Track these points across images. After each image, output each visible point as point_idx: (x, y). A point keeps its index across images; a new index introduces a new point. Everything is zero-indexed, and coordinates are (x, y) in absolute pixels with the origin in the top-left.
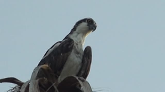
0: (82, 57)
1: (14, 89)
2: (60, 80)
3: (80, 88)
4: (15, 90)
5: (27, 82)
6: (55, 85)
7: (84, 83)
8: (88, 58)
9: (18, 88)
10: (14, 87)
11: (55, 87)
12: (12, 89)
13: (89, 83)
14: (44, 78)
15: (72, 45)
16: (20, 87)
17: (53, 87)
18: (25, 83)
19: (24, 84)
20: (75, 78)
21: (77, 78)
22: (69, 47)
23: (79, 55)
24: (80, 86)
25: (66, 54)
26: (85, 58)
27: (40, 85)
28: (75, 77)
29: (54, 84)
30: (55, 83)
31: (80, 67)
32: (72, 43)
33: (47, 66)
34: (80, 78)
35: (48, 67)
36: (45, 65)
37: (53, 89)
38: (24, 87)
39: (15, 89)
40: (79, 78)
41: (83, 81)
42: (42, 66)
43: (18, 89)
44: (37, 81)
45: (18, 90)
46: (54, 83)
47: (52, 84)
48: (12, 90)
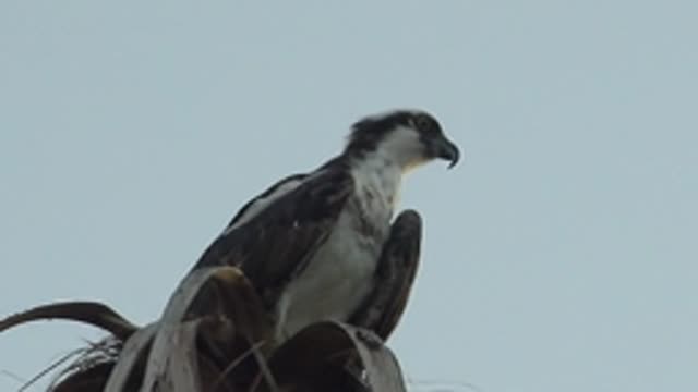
0: (378, 250)
1: (96, 347)
2: (284, 332)
3: (360, 373)
4: (100, 353)
5: (150, 326)
6: (261, 349)
7: (377, 354)
8: (401, 260)
9: (113, 347)
10: (97, 340)
11: (261, 360)
12: (91, 347)
13: (398, 357)
14: (223, 318)
15: (342, 194)
16: (119, 341)
17: (252, 357)
18: (143, 331)
19: (135, 335)
20: (343, 331)
21: (352, 332)
22: (332, 199)
23: (371, 240)
24: (359, 365)
25: (312, 226)
26: (392, 260)
27: (201, 344)
28: (344, 326)
29: (255, 347)
30: (261, 344)
31: (365, 289)
32: (343, 187)
33: (239, 272)
34: (365, 332)
35: (240, 278)
36: (227, 268)
37: (251, 364)
38: (135, 346)
39: (103, 350)
40: (359, 335)
41: (374, 347)
42: (214, 271)
43: (112, 351)
44: (192, 326)
45: (114, 355)
46: (257, 341)
47: (248, 347)
48: (90, 351)
